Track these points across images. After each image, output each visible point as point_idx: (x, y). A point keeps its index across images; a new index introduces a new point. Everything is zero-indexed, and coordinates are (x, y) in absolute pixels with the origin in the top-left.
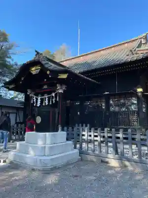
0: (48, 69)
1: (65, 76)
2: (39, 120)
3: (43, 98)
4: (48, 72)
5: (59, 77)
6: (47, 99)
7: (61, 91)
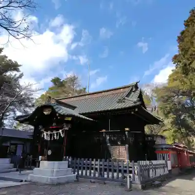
0: (57, 113)
1: (70, 119)
2: (50, 152)
3: (52, 134)
4: (57, 115)
5: (66, 119)
6: (55, 135)
7: (67, 129)
